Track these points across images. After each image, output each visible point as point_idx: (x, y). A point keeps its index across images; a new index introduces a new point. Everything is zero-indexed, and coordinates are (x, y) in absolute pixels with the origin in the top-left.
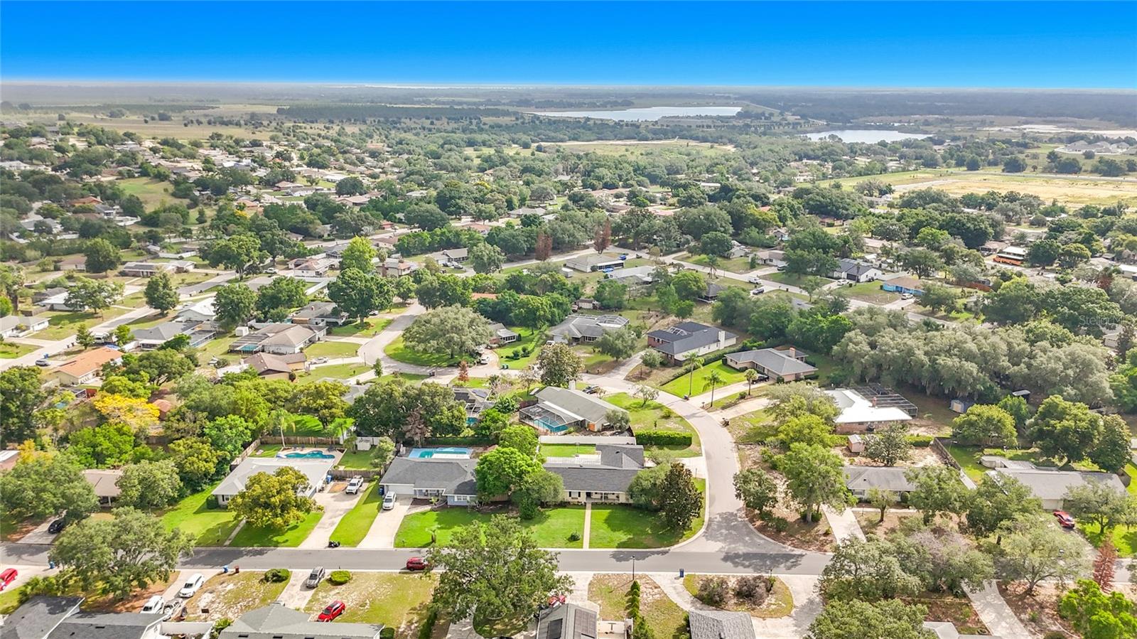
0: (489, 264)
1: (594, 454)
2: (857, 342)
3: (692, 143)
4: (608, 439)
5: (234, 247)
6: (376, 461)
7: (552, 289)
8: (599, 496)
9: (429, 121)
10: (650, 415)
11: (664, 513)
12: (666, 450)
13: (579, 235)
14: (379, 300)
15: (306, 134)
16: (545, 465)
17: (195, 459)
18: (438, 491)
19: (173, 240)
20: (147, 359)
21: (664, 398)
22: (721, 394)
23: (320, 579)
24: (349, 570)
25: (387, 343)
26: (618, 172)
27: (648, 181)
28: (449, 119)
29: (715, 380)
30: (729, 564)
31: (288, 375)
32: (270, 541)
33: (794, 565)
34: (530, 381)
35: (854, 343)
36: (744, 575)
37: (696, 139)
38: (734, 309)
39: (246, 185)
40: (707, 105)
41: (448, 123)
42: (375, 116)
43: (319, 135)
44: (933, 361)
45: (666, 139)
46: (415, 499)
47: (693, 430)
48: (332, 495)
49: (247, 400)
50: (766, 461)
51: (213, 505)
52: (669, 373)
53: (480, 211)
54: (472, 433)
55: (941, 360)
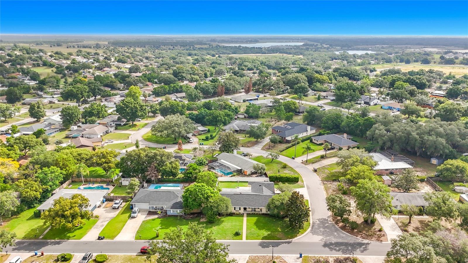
0: (195, 98)
1: (247, 186)
2: (379, 130)
3: (285, 55)
4: (254, 179)
5: (75, 90)
6: (129, 191)
7: (225, 108)
8: (250, 210)
9: (172, 47)
10: (276, 167)
11: (288, 219)
12: (287, 184)
13: (237, 86)
14: (141, 113)
15: (119, 51)
16: (221, 193)
17: (28, 190)
18: (162, 207)
19: (51, 90)
20: (19, 139)
21: (282, 159)
22: (311, 156)
23: (89, 260)
24: (106, 254)
25: (144, 134)
26: (254, 64)
27: (267, 68)
28: (181, 46)
29: (308, 148)
30: (327, 249)
31: (92, 148)
32: (65, 236)
33: (365, 249)
34: (214, 150)
35: (378, 130)
36: (337, 256)
37: (287, 53)
38: (314, 116)
39: (89, 69)
40: (290, 42)
41: (180, 48)
42: (149, 45)
43: (125, 51)
44: (422, 138)
45: (274, 53)
46: (149, 211)
47: (298, 174)
48: (105, 209)
49: (63, 159)
50: (340, 190)
51: (37, 215)
52: (284, 146)
53: (192, 78)
54: (183, 176)
55: (426, 137)
